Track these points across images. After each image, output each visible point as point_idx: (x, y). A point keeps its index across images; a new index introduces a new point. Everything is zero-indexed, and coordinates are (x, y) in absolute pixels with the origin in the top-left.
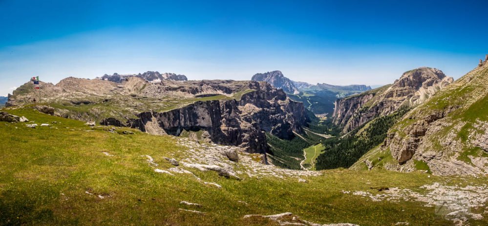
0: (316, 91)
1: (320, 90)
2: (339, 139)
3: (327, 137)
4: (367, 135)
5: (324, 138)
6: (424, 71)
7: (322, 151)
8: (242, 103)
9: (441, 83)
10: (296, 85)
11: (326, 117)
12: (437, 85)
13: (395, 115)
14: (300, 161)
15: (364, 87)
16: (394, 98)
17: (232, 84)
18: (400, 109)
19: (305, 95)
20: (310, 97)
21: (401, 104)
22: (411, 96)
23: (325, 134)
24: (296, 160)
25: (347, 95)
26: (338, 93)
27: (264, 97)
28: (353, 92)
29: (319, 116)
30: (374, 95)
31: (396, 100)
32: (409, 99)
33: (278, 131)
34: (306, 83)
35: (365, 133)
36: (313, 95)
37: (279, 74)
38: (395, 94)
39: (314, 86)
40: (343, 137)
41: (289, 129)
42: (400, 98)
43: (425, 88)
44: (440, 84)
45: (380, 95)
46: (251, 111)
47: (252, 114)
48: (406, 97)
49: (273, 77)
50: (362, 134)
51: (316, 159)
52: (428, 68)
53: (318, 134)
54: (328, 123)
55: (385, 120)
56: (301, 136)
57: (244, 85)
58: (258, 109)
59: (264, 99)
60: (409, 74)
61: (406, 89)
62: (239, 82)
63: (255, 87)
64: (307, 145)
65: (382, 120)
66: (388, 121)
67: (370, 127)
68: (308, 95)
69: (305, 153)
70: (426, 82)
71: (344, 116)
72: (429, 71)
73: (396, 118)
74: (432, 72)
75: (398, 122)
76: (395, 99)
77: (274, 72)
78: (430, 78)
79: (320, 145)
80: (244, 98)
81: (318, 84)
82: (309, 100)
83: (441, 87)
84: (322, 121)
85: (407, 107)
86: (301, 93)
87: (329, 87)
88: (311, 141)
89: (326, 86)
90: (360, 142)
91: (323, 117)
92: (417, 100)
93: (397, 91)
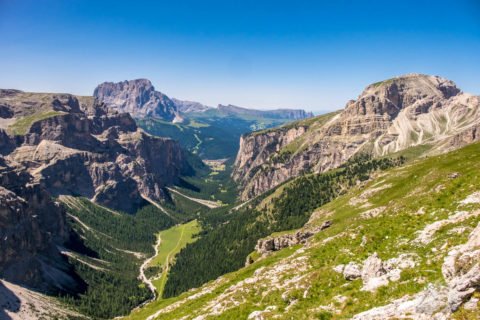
0: (215, 118)
1: (223, 115)
2: (231, 212)
3: (211, 205)
4: (273, 212)
5: (206, 207)
6: (412, 83)
7: (194, 236)
8: (32, 140)
9: (450, 108)
10: (180, 106)
11: (224, 166)
12: (441, 112)
13: (338, 174)
14: (142, 261)
15: (302, 113)
16: (343, 136)
17: (16, 98)
18: (353, 159)
19: (193, 124)
20: (201, 128)
21: (357, 150)
22: (379, 134)
23: (211, 200)
24: (135, 257)
25: (269, 126)
26: (253, 122)
27: (83, 128)
28: (281, 121)
29: (212, 163)
30: (306, 128)
31: (347, 141)
32: (373, 141)
33: (110, 196)
34: (198, 104)
35: (271, 207)
36: (207, 125)
37: (145, 85)
38: (345, 130)
39: (213, 110)
40: (237, 208)
41: (135, 192)
42: (355, 138)
43: (411, 119)
44: (446, 111)
45: (316, 131)
46: (51, 156)
47: (53, 162)
48: (366, 136)
49: (135, 90)
50: (265, 210)
51: (177, 256)
52: (420, 75)
53: (195, 200)
54: (224, 176)
55: (315, 182)
56: (157, 206)
57: (41, 102)
58: (68, 152)
59: (83, 131)
60: (377, 89)
61: (368, 120)
62: (32, 94)
63: (68, 108)
64: (167, 224)
65: (308, 182)
66: (321, 185)
67: (283, 195)
68: (198, 125)
69: (159, 241)
70: (415, 105)
71: (249, 166)
72: (423, 81)
73: (338, 180)
74: (431, 83)
75: (343, 188)
76: (345, 138)
77: (137, 81)
78: (424, 96)
79: (194, 223)
80: (37, 128)
81: (220, 105)
82: (198, 134)
83: (448, 117)
84: (215, 173)
85: (367, 157)
86: (186, 122)
87: (238, 111)
88: (179, 215)
89: (234, 109)
90: (258, 227)
91: (217, 166)
92: (392, 144)
93: (349, 122)
